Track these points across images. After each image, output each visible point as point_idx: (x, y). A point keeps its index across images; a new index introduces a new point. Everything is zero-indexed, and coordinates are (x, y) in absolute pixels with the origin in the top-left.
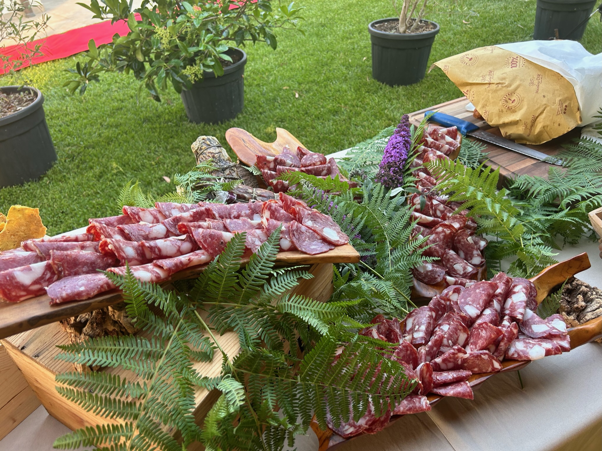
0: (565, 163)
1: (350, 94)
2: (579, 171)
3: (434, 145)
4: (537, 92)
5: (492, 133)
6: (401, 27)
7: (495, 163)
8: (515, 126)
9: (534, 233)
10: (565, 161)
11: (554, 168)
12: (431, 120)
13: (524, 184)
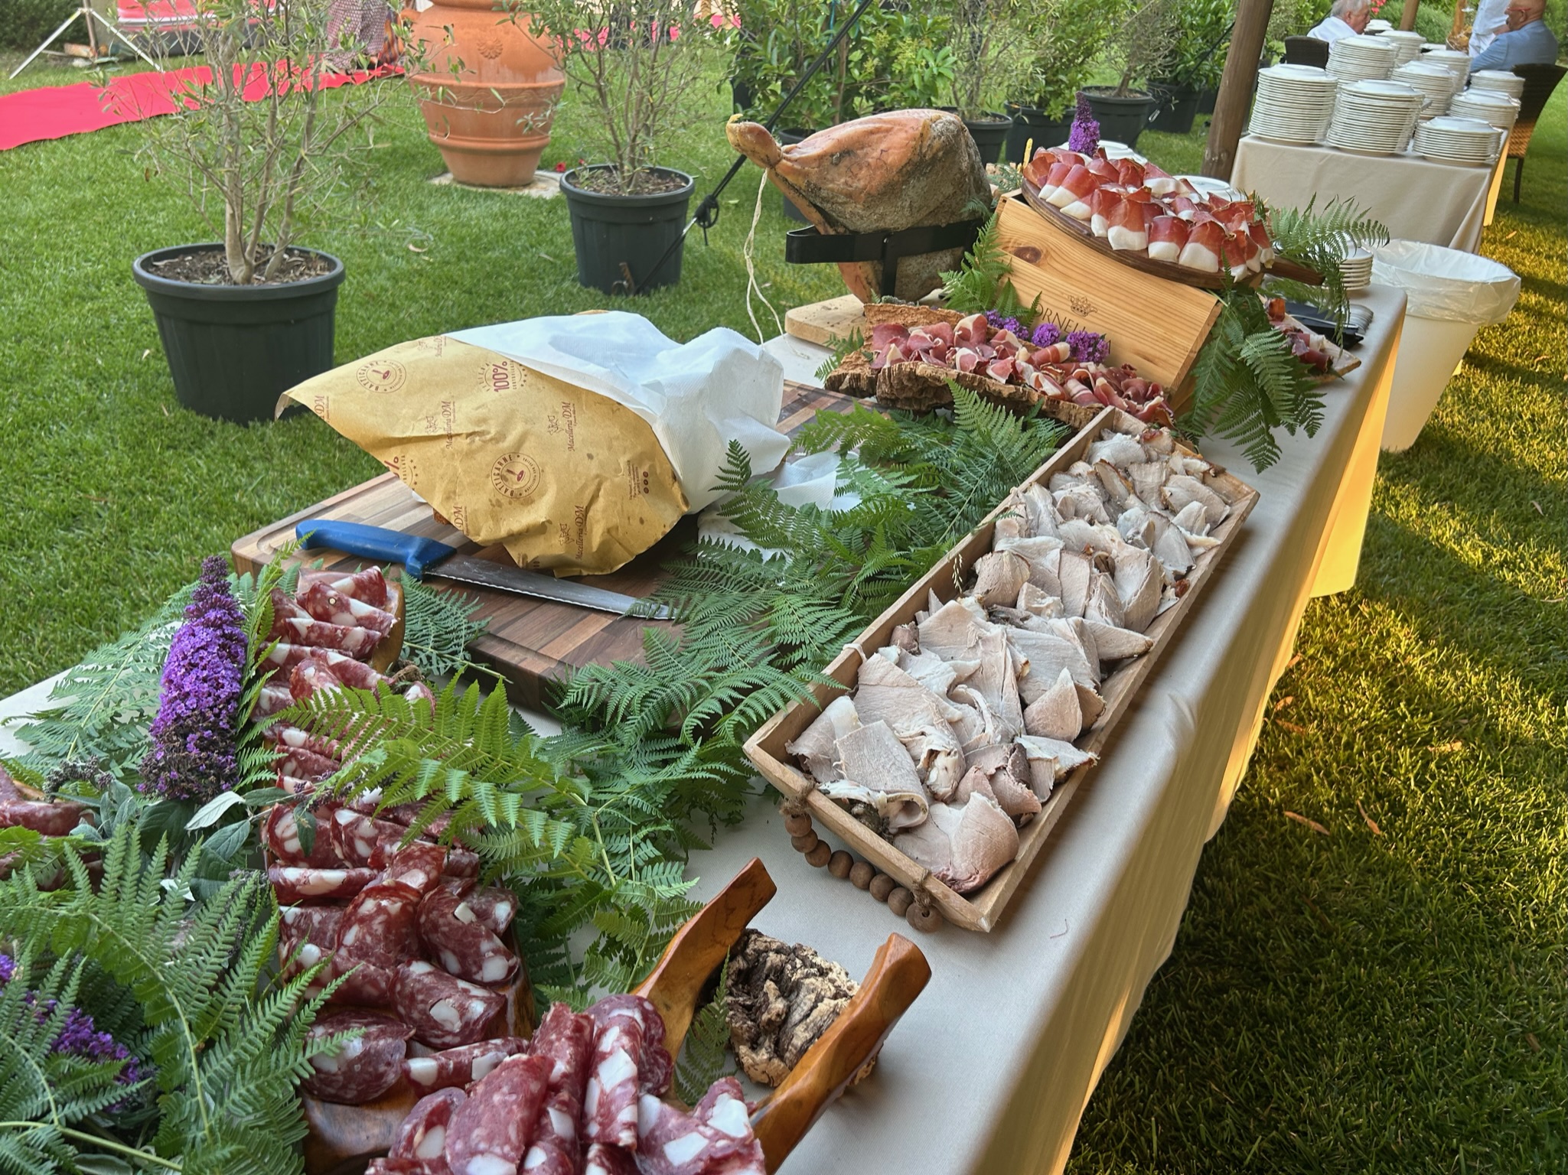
0: (676, 611)
1: (113, 458)
2: (708, 627)
3: (321, 635)
4: (571, 447)
5: (491, 560)
6: (237, 268)
7: (512, 645)
8: (542, 538)
9: (636, 829)
10: (676, 605)
11: (653, 630)
12: (316, 545)
13: (590, 690)
